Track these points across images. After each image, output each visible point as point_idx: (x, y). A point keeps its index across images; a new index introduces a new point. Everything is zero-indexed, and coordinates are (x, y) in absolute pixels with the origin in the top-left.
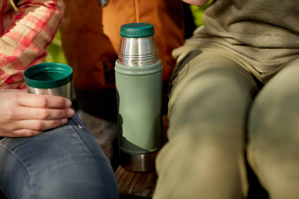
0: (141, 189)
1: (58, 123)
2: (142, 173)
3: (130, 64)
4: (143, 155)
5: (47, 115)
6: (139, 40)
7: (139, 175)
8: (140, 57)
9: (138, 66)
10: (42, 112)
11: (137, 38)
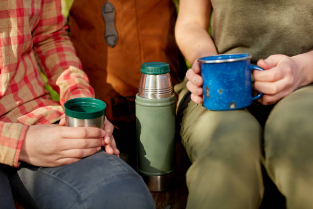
0: (163, 205)
1: (95, 150)
2: (159, 192)
3: (150, 97)
4: (159, 177)
5: (86, 144)
6: (158, 77)
7: (158, 194)
8: (158, 91)
9: (157, 99)
10: (83, 142)
11: (156, 74)
